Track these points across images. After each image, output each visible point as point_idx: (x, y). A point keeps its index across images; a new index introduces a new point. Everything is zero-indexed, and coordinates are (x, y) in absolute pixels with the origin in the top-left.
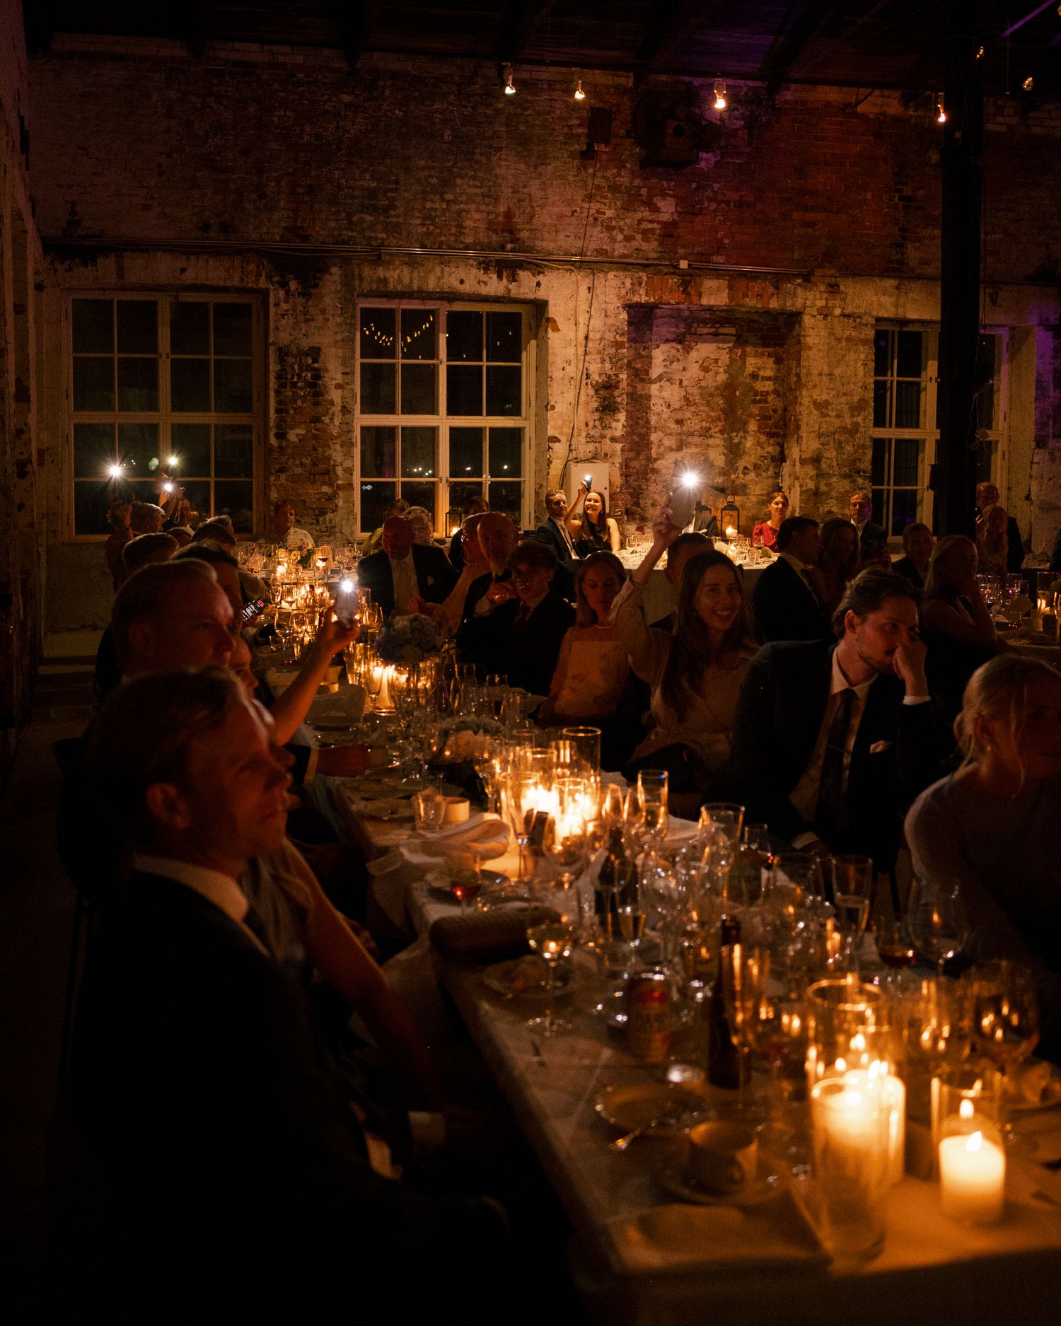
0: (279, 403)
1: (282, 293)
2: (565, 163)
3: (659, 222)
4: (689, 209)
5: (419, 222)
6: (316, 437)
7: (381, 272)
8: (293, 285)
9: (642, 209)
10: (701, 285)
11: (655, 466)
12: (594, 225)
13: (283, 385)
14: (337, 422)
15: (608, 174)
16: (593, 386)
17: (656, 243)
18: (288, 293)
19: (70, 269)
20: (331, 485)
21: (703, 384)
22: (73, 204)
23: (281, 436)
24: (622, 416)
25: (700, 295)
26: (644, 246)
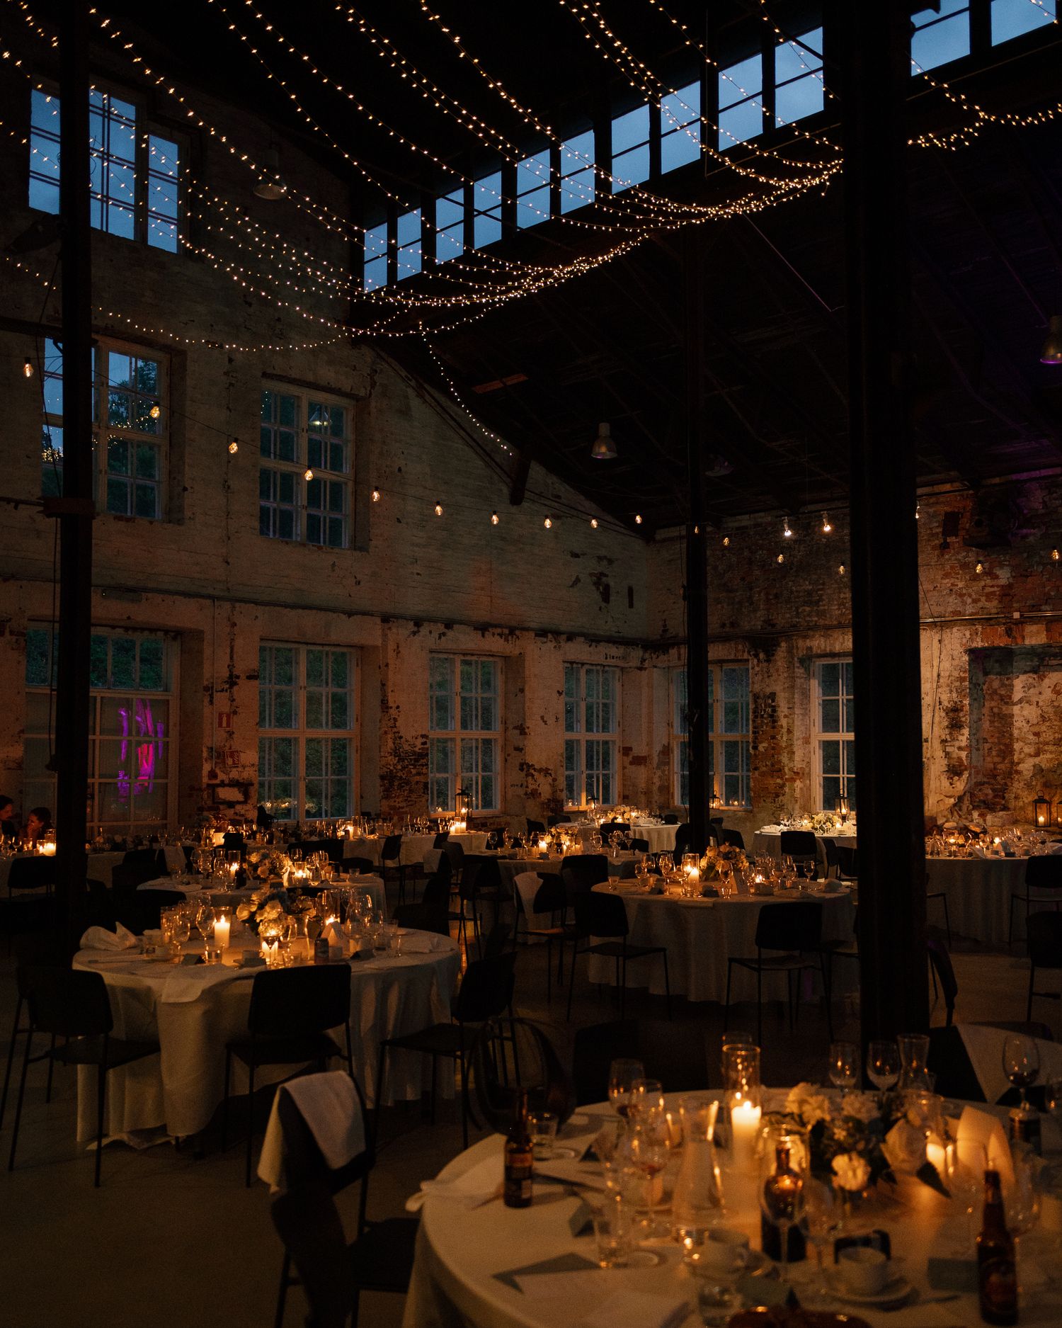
0: (754, 727)
1: (756, 661)
2: (929, 554)
3: (998, 586)
4: (1021, 574)
5: (836, 607)
6: (773, 748)
7: (808, 643)
8: (762, 656)
9: (985, 578)
10: (1023, 630)
11: (1018, 768)
12: (950, 594)
13: (756, 717)
14: (785, 739)
15: (959, 557)
16: (944, 710)
17: (997, 601)
18: (759, 660)
19: (658, 656)
20: (782, 779)
21: (1055, 704)
22: (665, 620)
23: (755, 748)
24: (966, 731)
25: (1023, 638)
26: (988, 605)
